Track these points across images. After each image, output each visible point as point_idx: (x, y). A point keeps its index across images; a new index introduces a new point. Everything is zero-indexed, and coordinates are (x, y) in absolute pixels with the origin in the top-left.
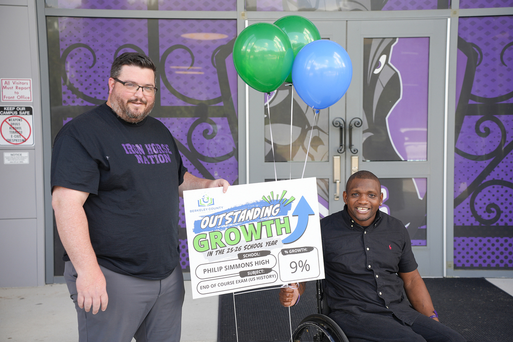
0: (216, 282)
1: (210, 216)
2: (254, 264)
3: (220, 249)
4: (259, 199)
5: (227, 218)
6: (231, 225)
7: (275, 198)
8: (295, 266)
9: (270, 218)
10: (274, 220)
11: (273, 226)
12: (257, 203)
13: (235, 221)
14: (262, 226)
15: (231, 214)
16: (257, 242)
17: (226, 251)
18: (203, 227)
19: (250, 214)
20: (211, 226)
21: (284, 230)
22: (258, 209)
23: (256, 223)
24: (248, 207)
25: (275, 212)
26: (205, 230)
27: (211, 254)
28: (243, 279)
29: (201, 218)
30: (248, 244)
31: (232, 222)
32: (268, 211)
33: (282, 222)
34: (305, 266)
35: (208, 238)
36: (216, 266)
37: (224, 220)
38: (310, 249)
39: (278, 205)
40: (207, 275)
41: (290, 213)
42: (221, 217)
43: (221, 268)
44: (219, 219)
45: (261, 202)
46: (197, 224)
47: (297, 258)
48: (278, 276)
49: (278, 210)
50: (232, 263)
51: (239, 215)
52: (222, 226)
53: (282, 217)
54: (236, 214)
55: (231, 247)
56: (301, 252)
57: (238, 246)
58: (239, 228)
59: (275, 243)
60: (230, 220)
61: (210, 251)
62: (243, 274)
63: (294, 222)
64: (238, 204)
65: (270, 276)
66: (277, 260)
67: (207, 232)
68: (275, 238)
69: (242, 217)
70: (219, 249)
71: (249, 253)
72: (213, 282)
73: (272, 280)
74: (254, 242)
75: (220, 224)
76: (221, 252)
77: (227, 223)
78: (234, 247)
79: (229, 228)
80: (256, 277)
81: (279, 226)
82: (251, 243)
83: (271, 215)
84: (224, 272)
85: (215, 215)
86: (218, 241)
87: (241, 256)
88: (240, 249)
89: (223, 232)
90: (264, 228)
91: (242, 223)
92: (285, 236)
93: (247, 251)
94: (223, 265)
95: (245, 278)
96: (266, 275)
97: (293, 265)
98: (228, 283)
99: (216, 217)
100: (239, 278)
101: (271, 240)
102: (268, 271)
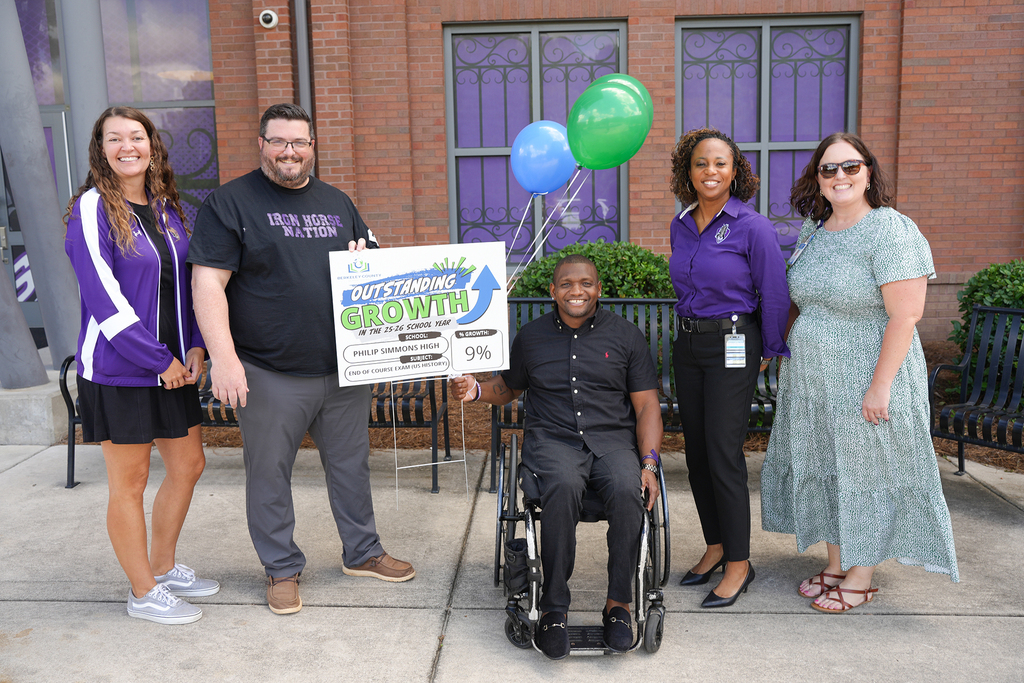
0: (370, 368)
1: (363, 286)
2: (419, 347)
3: (376, 328)
4: (429, 267)
5: (386, 289)
6: (391, 298)
7: (450, 267)
8: (472, 353)
9: (443, 291)
10: (448, 294)
11: (446, 302)
12: (427, 271)
13: (396, 293)
14: (431, 300)
15: (391, 284)
16: (425, 321)
17: (383, 328)
18: (354, 298)
19: (416, 285)
20: (364, 297)
21: (459, 307)
22: (428, 280)
23: (423, 297)
24: (414, 276)
25: (449, 284)
26: (356, 302)
27: (364, 332)
28: (404, 365)
29: (351, 288)
30: (413, 322)
31: (392, 294)
32: (440, 282)
33: (458, 296)
34: (485, 353)
35: (360, 313)
36: (370, 348)
37: (382, 292)
38: (492, 332)
39: (454, 276)
40: (358, 358)
41: (469, 286)
42: (378, 287)
43: (376, 351)
44: (375, 290)
45: (432, 270)
46: (347, 295)
47: (475, 342)
48: (449, 364)
49: (453, 282)
50: (391, 346)
51: (402, 286)
52: (379, 299)
53: (457, 291)
54: (398, 284)
55: (389, 325)
56: (481, 336)
57: (400, 324)
58: (401, 301)
59: (447, 323)
60: (390, 291)
61: (362, 329)
62: (405, 359)
63: (474, 298)
64: (401, 273)
65: (440, 364)
66: (449, 344)
67: (359, 306)
68: (448, 316)
69: (406, 289)
70: (374, 327)
71: (413, 334)
72: (366, 368)
73: (443, 367)
74: (420, 320)
75: (376, 295)
76: (377, 331)
77: (385, 295)
78: (395, 327)
79: (387, 302)
80: (421, 363)
81: (454, 302)
82: (417, 322)
83: (444, 288)
84: (379, 356)
85: (370, 284)
86: (373, 317)
87: (402, 338)
88: (401, 329)
89: (380, 306)
90: (434, 303)
91: (406, 296)
92: (461, 315)
93: (410, 331)
94: (379, 347)
95: (408, 364)
96: (434, 361)
97: (470, 351)
98: (385, 370)
99: (372, 288)
100: (400, 364)
101: (442, 318)
102: (436, 356)
